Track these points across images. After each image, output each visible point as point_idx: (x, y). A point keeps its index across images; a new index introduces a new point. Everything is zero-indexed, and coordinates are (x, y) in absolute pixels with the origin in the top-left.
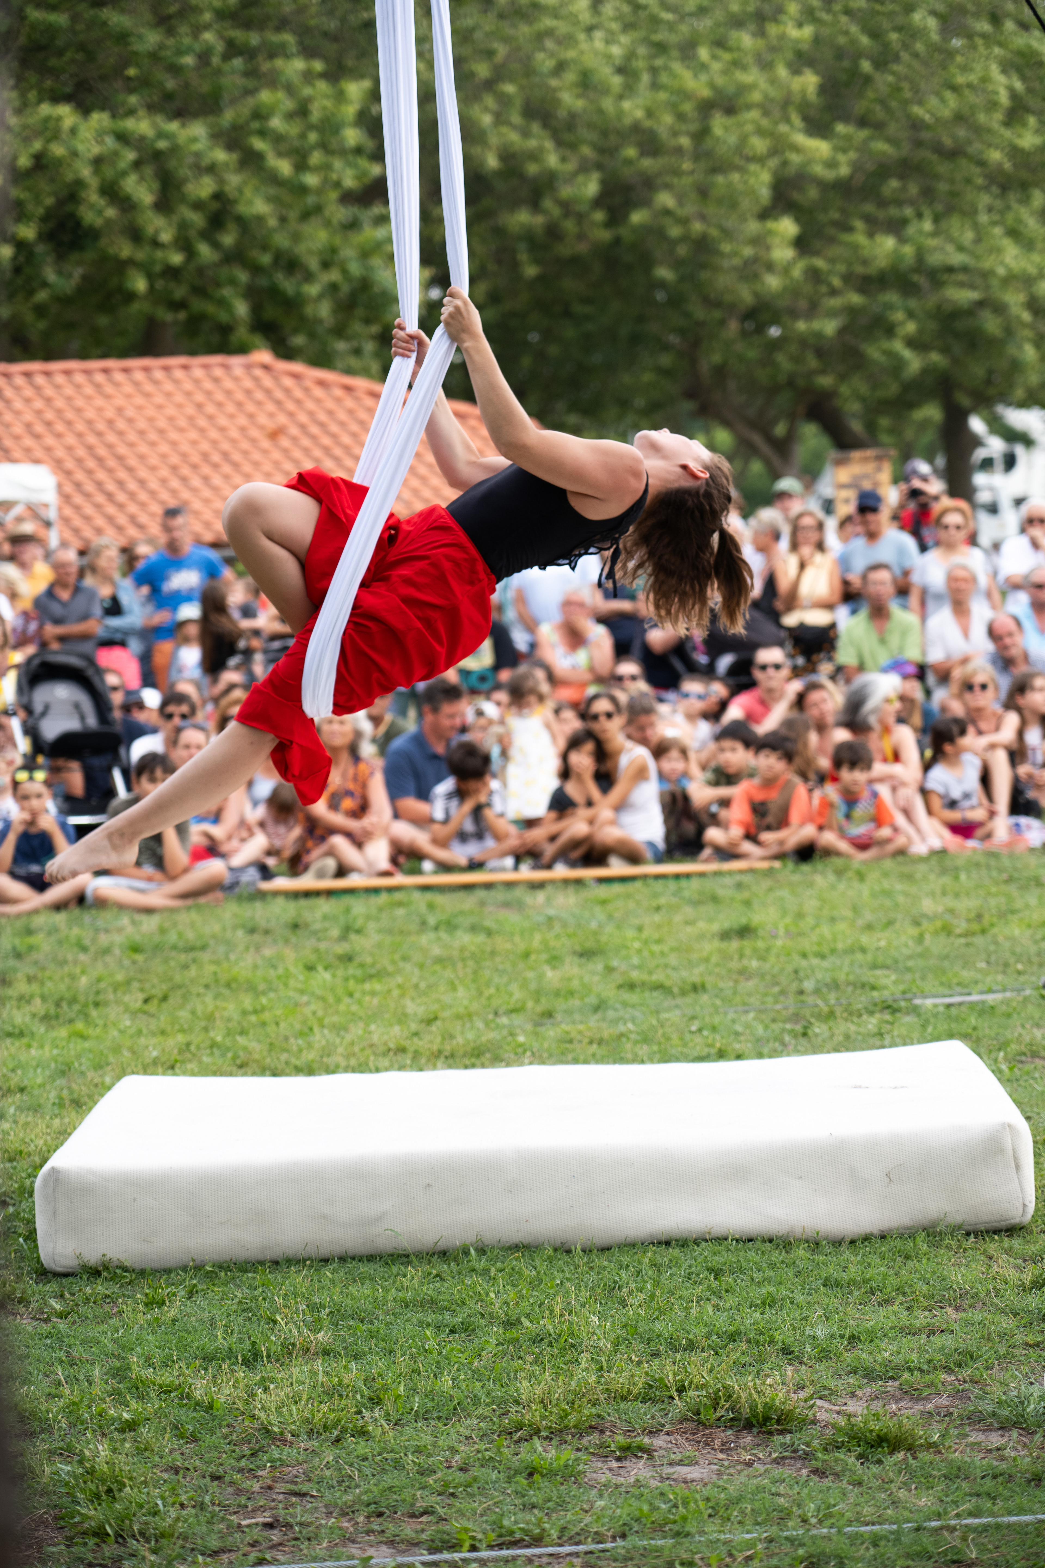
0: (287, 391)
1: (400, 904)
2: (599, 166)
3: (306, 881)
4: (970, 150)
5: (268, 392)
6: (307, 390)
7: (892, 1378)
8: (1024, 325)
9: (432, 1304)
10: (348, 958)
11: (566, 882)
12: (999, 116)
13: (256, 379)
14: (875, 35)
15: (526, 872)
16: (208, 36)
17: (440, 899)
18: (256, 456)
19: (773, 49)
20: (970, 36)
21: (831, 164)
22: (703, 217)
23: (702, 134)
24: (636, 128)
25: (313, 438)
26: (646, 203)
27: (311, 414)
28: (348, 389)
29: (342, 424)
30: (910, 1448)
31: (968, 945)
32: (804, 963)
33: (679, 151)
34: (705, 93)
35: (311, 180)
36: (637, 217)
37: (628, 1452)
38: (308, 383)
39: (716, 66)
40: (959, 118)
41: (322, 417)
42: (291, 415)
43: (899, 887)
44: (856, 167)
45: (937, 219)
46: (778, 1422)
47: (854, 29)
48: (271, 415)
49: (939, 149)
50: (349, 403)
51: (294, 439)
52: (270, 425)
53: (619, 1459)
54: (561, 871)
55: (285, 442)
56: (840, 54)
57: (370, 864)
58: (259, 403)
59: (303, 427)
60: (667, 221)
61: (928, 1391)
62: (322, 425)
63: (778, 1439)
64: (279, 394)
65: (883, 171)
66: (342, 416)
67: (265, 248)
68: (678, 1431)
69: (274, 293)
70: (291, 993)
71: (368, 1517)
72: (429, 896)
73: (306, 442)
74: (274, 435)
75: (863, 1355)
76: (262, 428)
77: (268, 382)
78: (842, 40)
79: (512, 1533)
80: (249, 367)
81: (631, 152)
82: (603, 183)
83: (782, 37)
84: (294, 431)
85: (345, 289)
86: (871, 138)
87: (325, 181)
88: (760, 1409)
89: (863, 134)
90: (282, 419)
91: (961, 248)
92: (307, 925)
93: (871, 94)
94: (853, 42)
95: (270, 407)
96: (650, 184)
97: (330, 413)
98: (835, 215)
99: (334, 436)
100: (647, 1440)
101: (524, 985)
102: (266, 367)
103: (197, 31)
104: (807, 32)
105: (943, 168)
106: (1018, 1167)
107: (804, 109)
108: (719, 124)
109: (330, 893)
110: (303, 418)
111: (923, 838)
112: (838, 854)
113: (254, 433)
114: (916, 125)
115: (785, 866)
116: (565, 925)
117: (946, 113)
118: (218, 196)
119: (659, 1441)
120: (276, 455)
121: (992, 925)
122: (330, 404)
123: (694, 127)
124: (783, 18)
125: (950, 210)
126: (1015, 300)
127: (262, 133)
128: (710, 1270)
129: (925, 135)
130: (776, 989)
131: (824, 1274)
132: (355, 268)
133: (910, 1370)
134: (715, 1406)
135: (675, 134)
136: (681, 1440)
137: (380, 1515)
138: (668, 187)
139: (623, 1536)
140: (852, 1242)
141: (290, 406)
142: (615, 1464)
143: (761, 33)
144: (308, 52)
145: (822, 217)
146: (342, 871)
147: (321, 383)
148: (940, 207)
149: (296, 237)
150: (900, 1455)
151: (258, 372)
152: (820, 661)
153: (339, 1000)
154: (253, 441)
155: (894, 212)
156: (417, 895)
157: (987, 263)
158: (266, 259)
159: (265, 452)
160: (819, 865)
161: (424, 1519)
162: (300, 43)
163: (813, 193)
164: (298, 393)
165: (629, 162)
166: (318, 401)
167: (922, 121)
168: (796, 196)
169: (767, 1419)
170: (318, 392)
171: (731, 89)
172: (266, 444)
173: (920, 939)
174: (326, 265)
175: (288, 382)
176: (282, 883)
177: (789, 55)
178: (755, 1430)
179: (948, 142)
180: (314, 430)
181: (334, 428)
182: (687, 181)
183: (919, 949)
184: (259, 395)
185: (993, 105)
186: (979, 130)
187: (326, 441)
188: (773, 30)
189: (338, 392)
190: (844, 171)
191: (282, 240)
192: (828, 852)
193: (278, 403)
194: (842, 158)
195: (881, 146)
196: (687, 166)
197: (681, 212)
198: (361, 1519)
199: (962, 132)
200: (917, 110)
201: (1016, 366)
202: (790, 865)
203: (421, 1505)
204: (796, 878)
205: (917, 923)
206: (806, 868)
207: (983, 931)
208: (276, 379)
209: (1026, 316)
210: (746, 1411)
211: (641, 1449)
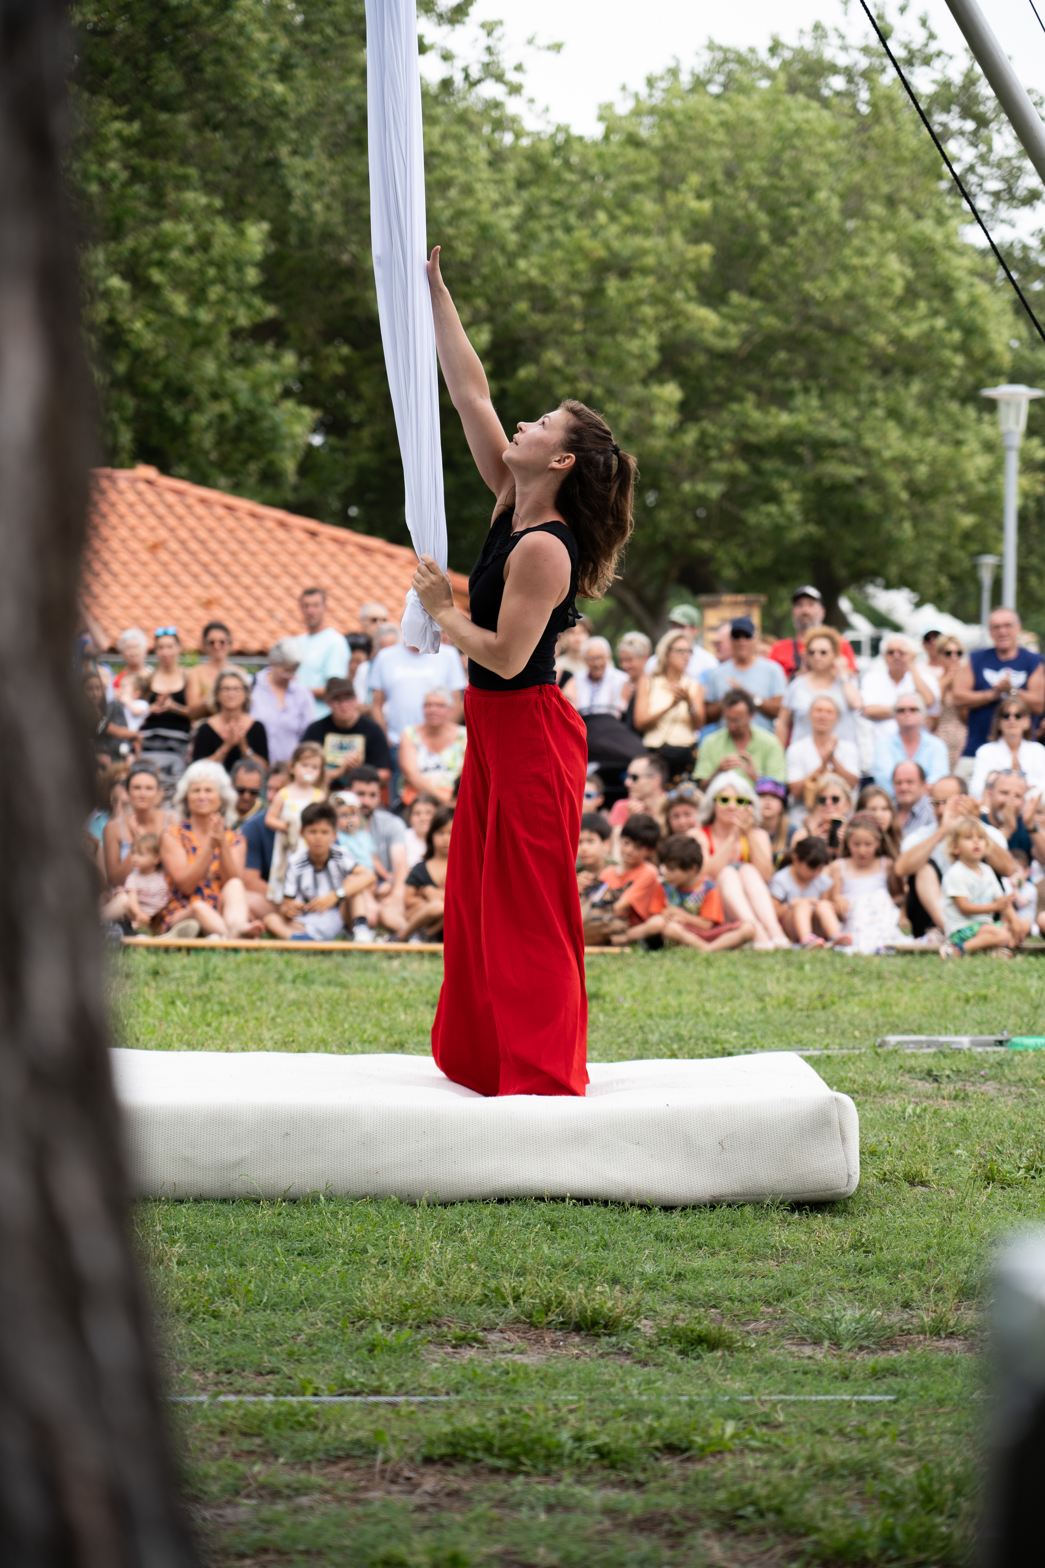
0: (169, 507)
1: (258, 962)
2: (490, 319)
3: (168, 939)
4: (857, 331)
5: (150, 506)
6: (189, 507)
7: (714, 1307)
8: (900, 503)
9: (283, 1234)
10: (205, 999)
11: (421, 953)
12: (889, 302)
13: (140, 494)
14: (772, 211)
15: (382, 943)
16: (113, 165)
17: (297, 959)
18: (135, 567)
19: (670, 217)
20: (866, 218)
21: (722, 333)
22: (590, 377)
23: (595, 295)
24: (530, 286)
25: (192, 554)
26: (535, 359)
27: (192, 531)
28: (229, 508)
29: (222, 542)
30: (729, 1348)
31: (808, 1017)
32: (649, 1022)
33: (570, 310)
34: (602, 253)
35: (204, 316)
36: (526, 372)
37: (463, 1342)
38: (191, 501)
39: (614, 229)
40: (849, 297)
41: (203, 534)
42: (172, 530)
43: (744, 972)
44: (746, 338)
45: (821, 396)
46: (605, 1327)
47: (752, 206)
48: (152, 529)
49: (826, 326)
50: (230, 522)
51: (174, 554)
52: (151, 539)
53: (454, 1347)
54: (415, 944)
55: (164, 556)
56: (736, 226)
57: (229, 928)
58: (141, 517)
59: (183, 543)
60: (556, 378)
61: (747, 1318)
62: (202, 542)
63: (604, 1340)
64: (161, 510)
65: (771, 343)
66: (222, 534)
67: (156, 376)
68: (511, 1329)
69: (162, 419)
70: (150, 1020)
71: (217, 1373)
72: (286, 956)
73: (185, 557)
74: (154, 548)
75: (687, 1287)
76: (142, 541)
77: (151, 497)
78: (740, 213)
79: (352, 1386)
80: (133, 481)
81: (522, 306)
82: (494, 333)
83: (681, 206)
84: (174, 545)
85: (233, 420)
86: (762, 310)
87: (219, 317)
88: (589, 1313)
89: (756, 304)
90: (163, 533)
91: (844, 425)
92: (167, 973)
93: (764, 266)
94: (749, 217)
95: (152, 521)
96: (540, 339)
97: (211, 531)
98: (721, 381)
99: (213, 554)
100: (480, 1334)
101: (378, 1024)
102: (149, 482)
103: (103, 158)
104: (706, 206)
105: (830, 345)
106: (844, 1139)
107: (697, 276)
108: (612, 285)
109: (189, 950)
110: (183, 534)
111: (770, 937)
112: (687, 945)
113: (134, 545)
114: (806, 301)
115: (635, 951)
116: (418, 984)
117: (837, 292)
118: (111, 321)
119: (493, 1337)
120: (155, 568)
121: (833, 1003)
122: (211, 523)
123: (587, 285)
124: (684, 187)
125: (835, 386)
126: (894, 479)
127: (161, 264)
128: (548, 1222)
129: (815, 311)
130: (621, 1039)
131: (655, 1229)
132: (244, 398)
133: (730, 1299)
134: (547, 1310)
135: (568, 292)
136: (514, 1337)
137: (229, 1372)
138: (557, 343)
139: (458, 1392)
140: (684, 1209)
141: (172, 521)
142: (450, 1350)
143: (661, 199)
144: (209, 188)
145: (708, 383)
146: (203, 933)
147: (203, 501)
148: (824, 382)
149: (188, 367)
150: (719, 1353)
151: (142, 486)
152: (682, 781)
153: (196, 1026)
154: (133, 553)
155: (779, 384)
156: (274, 956)
157: (869, 441)
158: (156, 386)
159: (144, 564)
160: (669, 954)
161: (269, 1377)
162: (202, 177)
163: (701, 359)
164: (180, 510)
165: (522, 317)
166: (200, 519)
167: (813, 298)
168: (685, 361)
169: (595, 1323)
170: (200, 510)
171: (626, 253)
172: (145, 556)
173: (763, 1010)
174: (215, 396)
175: (171, 498)
176: (143, 939)
177: (686, 224)
178: (583, 1333)
179: (836, 320)
180: (194, 546)
181: (214, 546)
182: (578, 339)
183: (762, 1017)
184: (142, 509)
185: (885, 293)
186: (867, 314)
187: (205, 557)
188: (672, 199)
189: (220, 511)
190: (734, 343)
191: (173, 368)
192: (677, 942)
193: (160, 518)
194: (732, 328)
195: (770, 321)
196: (578, 326)
197: (570, 371)
198: (210, 1374)
199: (850, 312)
200: (808, 286)
201: (892, 544)
202: (641, 951)
203: (268, 1365)
204: (647, 961)
205: (761, 999)
206: (655, 954)
207: (824, 1008)
208: (159, 495)
209: (904, 496)
210: (575, 1316)
211: (476, 1340)
